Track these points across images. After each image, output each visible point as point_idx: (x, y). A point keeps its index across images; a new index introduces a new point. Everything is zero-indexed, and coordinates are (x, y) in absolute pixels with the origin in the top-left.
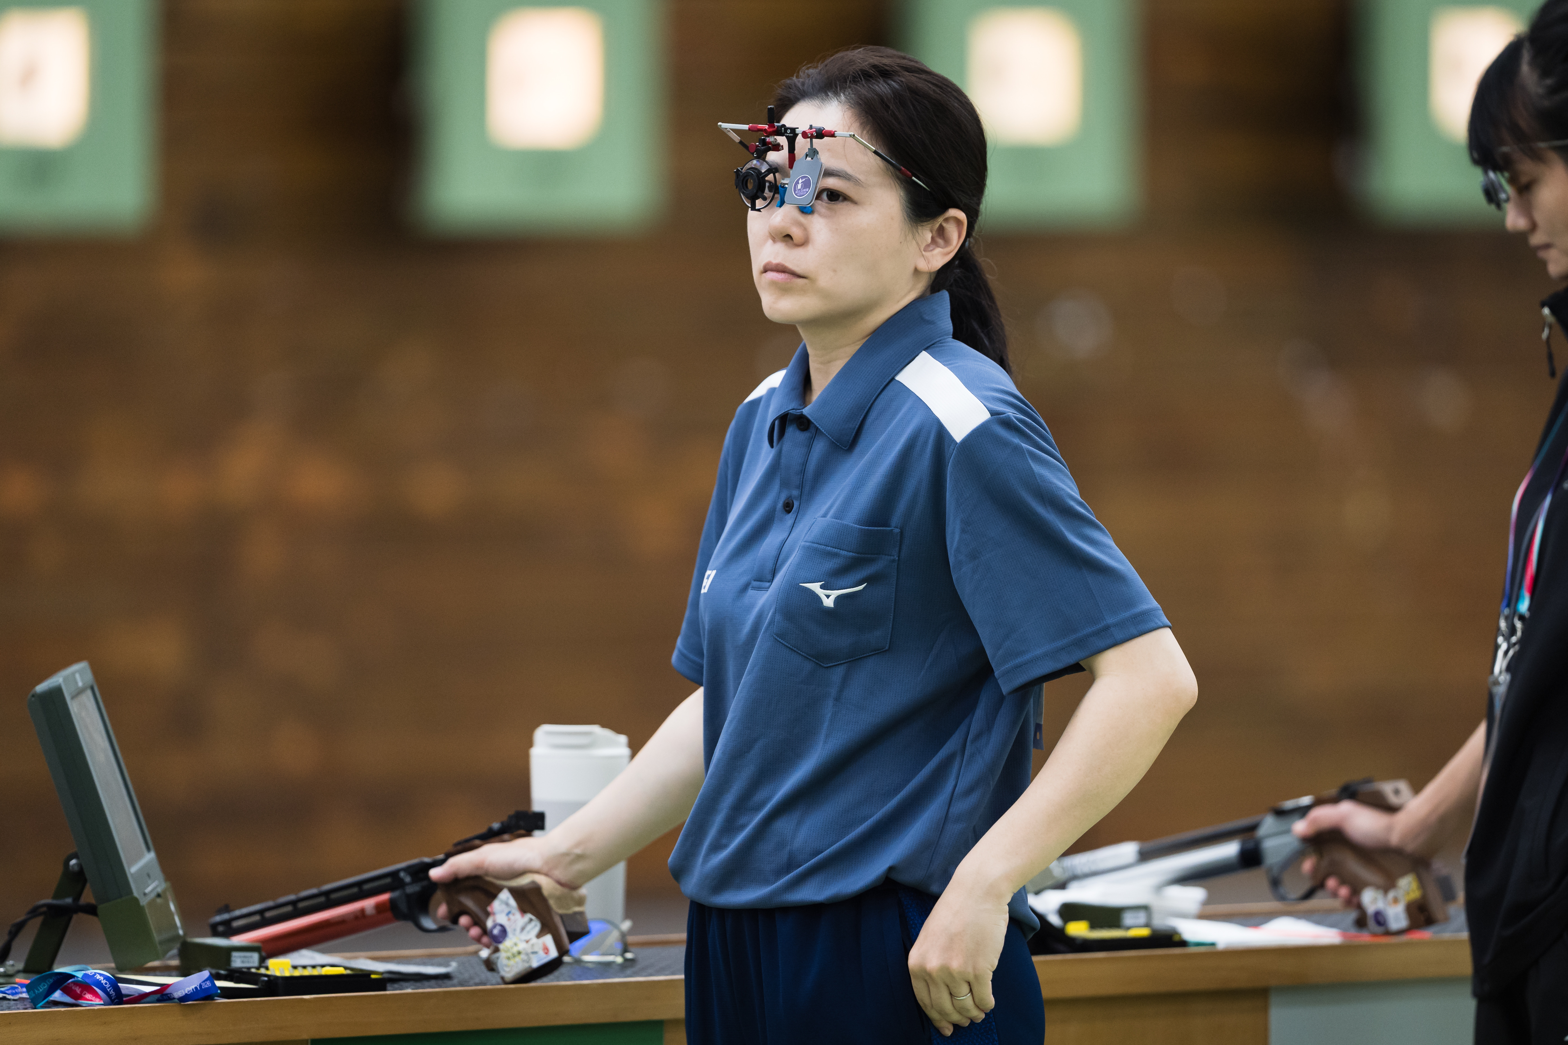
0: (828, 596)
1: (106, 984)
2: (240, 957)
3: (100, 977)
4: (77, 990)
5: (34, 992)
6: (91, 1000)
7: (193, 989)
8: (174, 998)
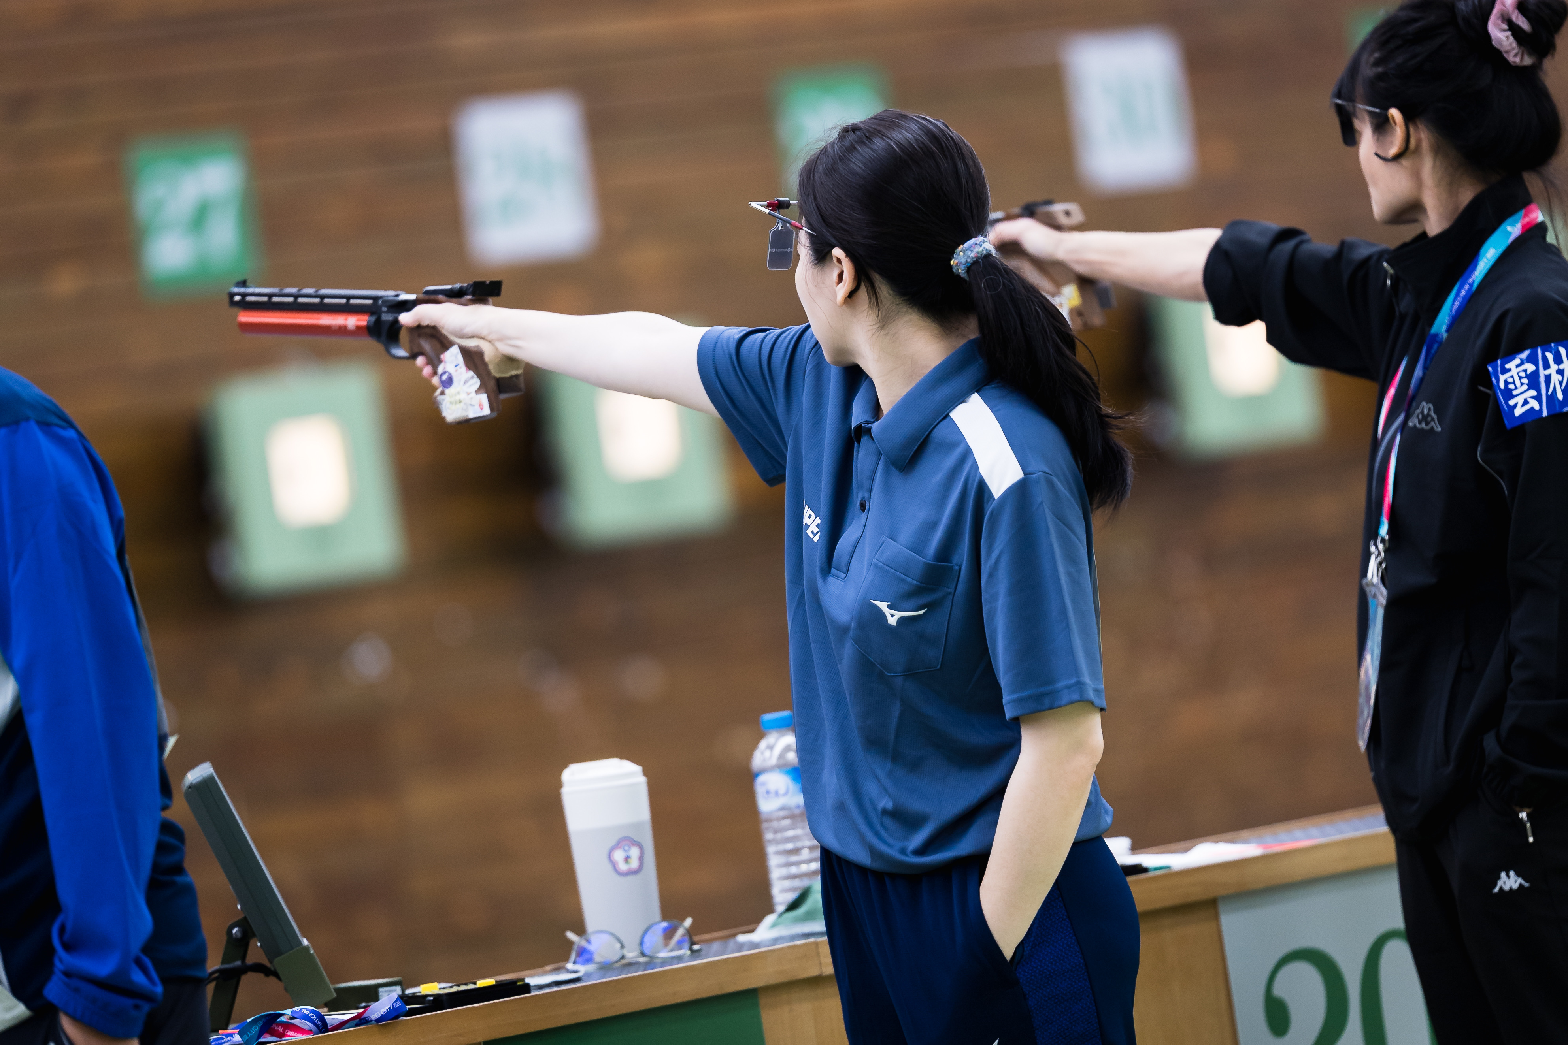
0: (892, 616)
1: (313, 1016)
2: (386, 991)
3: (307, 1012)
4: (280, 1029)
5: (248, 1035)
6: (294, 1036)
7: (387, 1010)
8: (371, 1021)
